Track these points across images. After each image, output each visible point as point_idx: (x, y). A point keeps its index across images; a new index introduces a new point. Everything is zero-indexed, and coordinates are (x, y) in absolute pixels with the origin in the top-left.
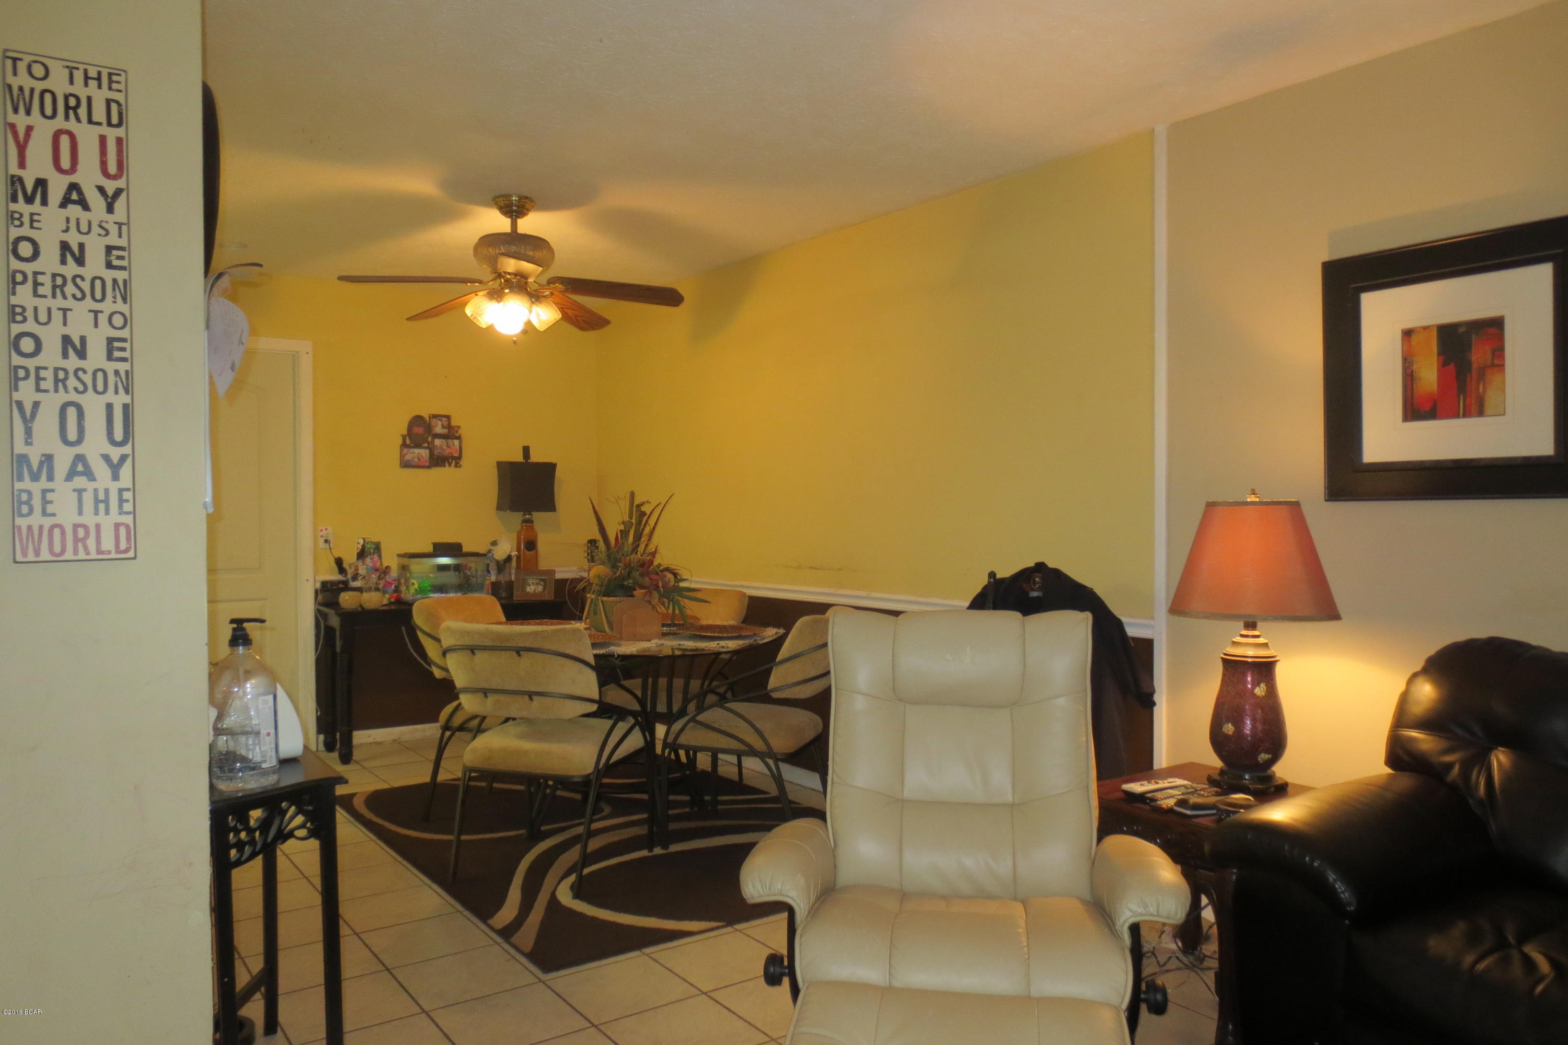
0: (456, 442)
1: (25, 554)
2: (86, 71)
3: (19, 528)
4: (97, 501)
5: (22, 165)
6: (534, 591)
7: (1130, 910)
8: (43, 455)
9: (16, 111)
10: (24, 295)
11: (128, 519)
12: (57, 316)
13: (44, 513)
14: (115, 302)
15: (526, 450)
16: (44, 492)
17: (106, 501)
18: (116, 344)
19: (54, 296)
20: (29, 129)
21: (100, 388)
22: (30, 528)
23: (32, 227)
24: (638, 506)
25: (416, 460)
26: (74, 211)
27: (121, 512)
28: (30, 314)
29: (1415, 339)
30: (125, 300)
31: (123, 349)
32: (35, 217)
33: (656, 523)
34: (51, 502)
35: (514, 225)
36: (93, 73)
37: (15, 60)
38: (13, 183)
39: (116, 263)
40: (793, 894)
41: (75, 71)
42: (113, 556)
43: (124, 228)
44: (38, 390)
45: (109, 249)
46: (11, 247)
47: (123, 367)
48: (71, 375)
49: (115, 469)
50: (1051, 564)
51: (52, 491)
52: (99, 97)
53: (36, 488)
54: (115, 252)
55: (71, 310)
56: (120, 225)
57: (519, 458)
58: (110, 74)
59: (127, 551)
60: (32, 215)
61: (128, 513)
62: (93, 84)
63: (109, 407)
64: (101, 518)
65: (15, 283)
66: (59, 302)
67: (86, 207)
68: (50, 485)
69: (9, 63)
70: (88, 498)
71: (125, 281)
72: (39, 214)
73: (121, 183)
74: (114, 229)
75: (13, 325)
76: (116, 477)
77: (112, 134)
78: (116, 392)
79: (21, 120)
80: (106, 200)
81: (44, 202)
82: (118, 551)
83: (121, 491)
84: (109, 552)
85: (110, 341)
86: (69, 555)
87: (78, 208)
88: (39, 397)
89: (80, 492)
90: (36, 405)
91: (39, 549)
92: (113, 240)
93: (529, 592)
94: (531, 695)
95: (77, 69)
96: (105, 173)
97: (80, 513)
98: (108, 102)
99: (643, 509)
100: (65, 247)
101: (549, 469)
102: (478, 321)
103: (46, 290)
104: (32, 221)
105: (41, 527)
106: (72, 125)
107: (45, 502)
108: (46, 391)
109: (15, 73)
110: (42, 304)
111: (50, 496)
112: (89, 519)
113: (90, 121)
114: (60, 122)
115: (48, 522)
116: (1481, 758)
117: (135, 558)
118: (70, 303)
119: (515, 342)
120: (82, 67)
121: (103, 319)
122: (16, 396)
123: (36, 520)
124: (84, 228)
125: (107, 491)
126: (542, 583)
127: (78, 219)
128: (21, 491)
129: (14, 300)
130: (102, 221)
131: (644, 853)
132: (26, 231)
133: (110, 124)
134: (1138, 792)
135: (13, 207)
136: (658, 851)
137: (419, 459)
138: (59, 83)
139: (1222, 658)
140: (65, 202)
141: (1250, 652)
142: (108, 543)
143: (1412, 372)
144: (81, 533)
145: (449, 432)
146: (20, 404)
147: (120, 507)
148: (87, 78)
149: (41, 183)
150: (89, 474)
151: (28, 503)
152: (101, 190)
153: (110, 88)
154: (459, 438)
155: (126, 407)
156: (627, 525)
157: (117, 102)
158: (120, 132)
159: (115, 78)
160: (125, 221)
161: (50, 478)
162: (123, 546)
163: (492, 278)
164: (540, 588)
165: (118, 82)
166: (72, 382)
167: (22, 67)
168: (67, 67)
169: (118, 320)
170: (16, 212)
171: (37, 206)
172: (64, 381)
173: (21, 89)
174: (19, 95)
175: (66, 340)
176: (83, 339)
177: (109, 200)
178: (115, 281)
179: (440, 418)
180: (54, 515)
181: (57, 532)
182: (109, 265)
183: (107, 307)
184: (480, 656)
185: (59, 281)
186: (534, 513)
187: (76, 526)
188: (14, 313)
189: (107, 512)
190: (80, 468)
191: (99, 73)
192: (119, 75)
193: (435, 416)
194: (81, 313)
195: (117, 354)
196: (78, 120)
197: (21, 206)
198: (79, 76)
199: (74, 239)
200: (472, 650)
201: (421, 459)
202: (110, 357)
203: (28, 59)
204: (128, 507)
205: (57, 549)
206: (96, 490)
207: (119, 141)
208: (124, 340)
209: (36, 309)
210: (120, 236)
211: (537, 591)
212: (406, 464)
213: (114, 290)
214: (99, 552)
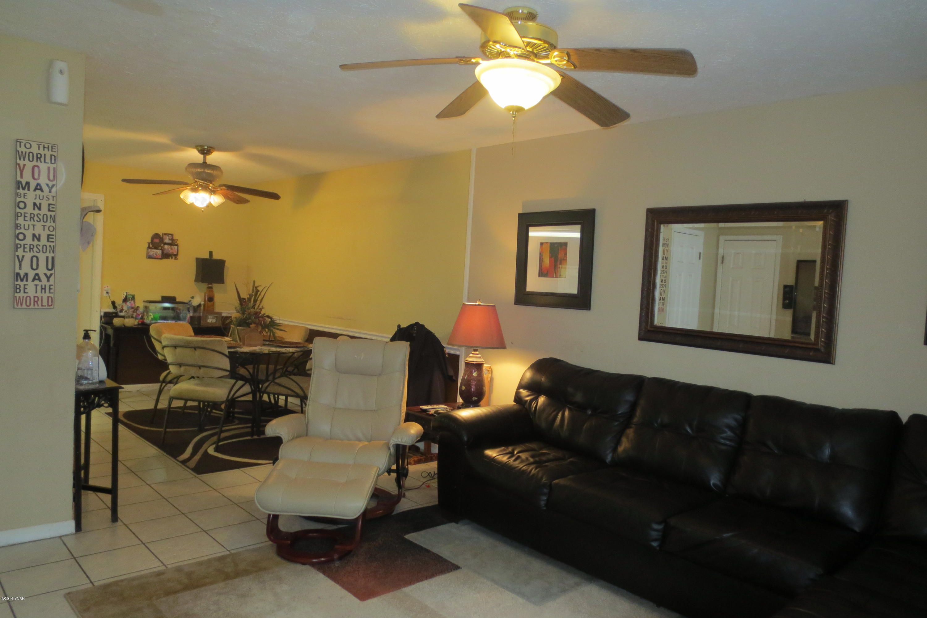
0: (176, 247)
1: (17, 305)
2: (44, 146)
3: (16, 297)
4: (42, 289)
5: (22, 177)
6: (212, 322)
7: (393, 440)
8: (25, 273)
9: (20, 159)
10: (20, 221)
11: (52, 295)
12: (31, 227)
13: (25, 292)
14: (50, 223)
15: (211, 253)
16: (25, 285)
17: (45, 289)
18: (51, 237)
19: (30, 220)
20: (24, 165)
21: (44, 251)
22: (20, 297)
23: (24, 198)
24: (256, 287)
25: (155, 255)
26: (38, 192)
27: (50, 293)
28: (22, 226)
29: (544, 246)
30: (54, 222)
31: (53, 238)
32: (26, 195)
33: (264, 295)
34: (27, 289)
35: (205, 158)
36: (46, 146)
37: (20, 142)
38: (18, 183)
39: (51, 209)
40: (282, 433)
41: (40, 146)
42: (47, 307)
43: (55, 198)
44: (24, 251)
45: (49, 205)
46: (17, 204)
47: (52, 244)
48: (35, 247)
49: (48, 278)
50: (421, 323)
51: (27, 285)
52: (48, 153)
53: (22, 284)
54: (51, 206)
55: (36, 225)
56: (53, 197)
57: (207, 256)
58: (52, 146)
59: (51, 305)
60: (24, 194)
61: (52, 293)
62: (46, 150)
63: (47, 258)
64: (43, 294)
65: (18, 216)
66: (32, 222)
67: (42, 191)
68: (26, 283)
69: (18, 143)
70: (39, 288)
71: (54, 216)
72: (26, 194)
73: (54, 183)
74: (51, 198)
75: (17, 230)
76: (48, 281)
77: (52, 166)
78: (50, 252)
79: (21, 162)
80: (49, 189)
81: (29, 189)
82: (48, 305)
83: (50, 285)
84: (45, 306)
85: (49, 235)
86: (32, 306)
87: (40, 191)
88: (24, 254)
89: (36, 285)
90: (23, 256)
91: (22, 304)
92: (51, 202)
93: (209, 322)
94: (200, 367)
95: (41, 145)
96: (49, 180)
97: (36, 292)
98: (51, 155)
99: (258, 288)
100: (35, 204)
101: (221, 264)
102: (186, 201)
103: (28, 218)
104: (24, 196)
105: (23, 297)
106: (39, 164)
107: (25, 289)
108: (27, 252)
109: (20, 147)
110: (27, 223)
111: (26, 287)
112: (39, 294)
113: (45, 162)
114: (35, 163)
115: (25, 295)
116: (536, 399)
117: (53, 308)
118: (36, 223)
119: (203, 211)
120: (43, 144)
121: (46, 228)
122: (17, 254)
123: (22, 294)
124: (41, 198)
125: (45, 286)
126: (216, 318)
127: (39, 195)
128: (17, 285)
129: (17, 222)
130: (47, 196)
131: (249, 438)
132: (22, 199)
133: (51, 163)
134: (424, 409)
135: (18, 191)
136: (255, 437)
137: (156, 255)
138: (35, 150)
139: (465, 362)
140: (36, 189)
141: (475, 360)
142: (45, 303)
143: (542, 259)
144: (36, 299)
145: (172, 242)
146: (18, 256)
147: (50, 291)
148: (44, 148)
149: (28, 183)
150: (39, 279)
151: (19, 289)
152: (47, 185)
153: (52, 151)
154: (177, 245)
155: (53, 258)
156: (251, 295)
157: (54, 156)
158: (55, 166)
159: (54, 147)
160: (55, 195)
161: (27, 281)
162: (50, 304)
163: (194, 182)
164: (214, 321)
165: (55, 149)
166: (35, 249)
167: (23, 145)
168: (38, 144)
169: (51, 229)
170: (19, 193)
171: (26, 191)
172: (32, 249)
173: (22, 152)
174: (21, 154)
175: (34, 235)
176: (39, 235)
177: (50, 188)
178: (51, 216)
179: (168, 235)
180: (27, 293)
181: (28, 298)
182: (49, 210)
183: (48, 224)
184: (179, 350)
185: (32, 216)
186: (213, 284)
187: (35, 297)
188: (17, 226)
189: (45, 292)
190: (37, 277)
191: (48, 146)
192: (55, 146)
193: (166, 234)
194: (39, 226)
195: (50, 240)
196: (41, 162)
197: (21, 191)
198: (41, 147)
199: (38, 202)
200: (175, 347)
201: (157, 255)
202: (48, 241)
203: (25, 142)
204: (52, 291)
205: (28, 304)
206: (42, 286)
207: (54, 169)
208: (53, 235)
209: (24, 225)
210: (53, 200)
211: (213, 322)
212: (149, 257)
213: (50, 218)
214: (42, 305)
